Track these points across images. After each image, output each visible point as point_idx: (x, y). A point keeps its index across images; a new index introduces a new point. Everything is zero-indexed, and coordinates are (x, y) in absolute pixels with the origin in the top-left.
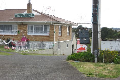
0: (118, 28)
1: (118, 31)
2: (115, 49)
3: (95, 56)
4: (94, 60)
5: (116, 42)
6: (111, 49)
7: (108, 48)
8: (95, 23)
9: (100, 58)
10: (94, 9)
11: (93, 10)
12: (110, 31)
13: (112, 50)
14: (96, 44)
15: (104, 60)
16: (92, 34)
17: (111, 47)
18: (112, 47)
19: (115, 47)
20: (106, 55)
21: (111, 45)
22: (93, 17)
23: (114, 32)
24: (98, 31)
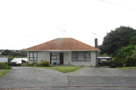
18: (2, 60)
19: (4, 60)
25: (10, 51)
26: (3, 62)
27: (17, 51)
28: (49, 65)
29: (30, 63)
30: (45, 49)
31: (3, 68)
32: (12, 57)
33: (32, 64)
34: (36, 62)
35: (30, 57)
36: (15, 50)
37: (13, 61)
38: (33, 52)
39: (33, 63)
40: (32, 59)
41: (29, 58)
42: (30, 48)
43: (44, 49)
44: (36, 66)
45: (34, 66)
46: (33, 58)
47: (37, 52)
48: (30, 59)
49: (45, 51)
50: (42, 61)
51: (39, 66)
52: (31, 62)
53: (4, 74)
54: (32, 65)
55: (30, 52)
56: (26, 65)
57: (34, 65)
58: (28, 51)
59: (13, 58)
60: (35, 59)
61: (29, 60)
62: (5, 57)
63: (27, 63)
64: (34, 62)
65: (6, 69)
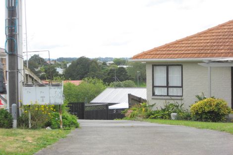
0: (110, 58)
1: (110, 63)
2: (50, 100)
3: (13, 117)
4: (12, 124)
5: (50, 88)
6: (43, 101)
7: (37, 101)
8: (11, 53)
9: (24, 119)
10: (9, 27)
11: (7, 28)
12: (93, 64)
13: (43, 103)
14: (15, 93)
15: (29, 122)
16: (8, 73)
17: (42, 97)
18: (44, 97)
19: (50, 97)
20: (33, 114)
21: (42, 95)
22: (7, 43)
23: (100, 66)
24: (19, 68)
25: (94, 61)
26: (46, 102)
27: (118, 62)
28: (224, 115)
29: (154, 109)
30: (213, 55)
31: (49, 124)
32: (100, 83)
33: (164, 110)
34: (180, 103)
35: (156, 84)
36: (111, 59)
37: (100, 99)
38: (168, 65)
39: (167, 108)
40: (163, 91)
41: (154, 87)
42: (156, 50)
43: (206, 55)
44: (178, 118)
45: (170, 118)
46: (168, 87)
47: (180, 65)
48: (156, 93)
49: (211, 62)
50: (200, 99)
51: (187, 118)
52: (160, 105)
53: (44, 143)
54: (164, 115)
55: (155, 65)
56: (143, 113)
57: (169, 115)
58: (148, 63)
59: (103, 86)
60: (173, 92)
61: (154, 94)
62: (53, 85)
63: (145, 106)
64: (172, 102)
65: (59, 128)
